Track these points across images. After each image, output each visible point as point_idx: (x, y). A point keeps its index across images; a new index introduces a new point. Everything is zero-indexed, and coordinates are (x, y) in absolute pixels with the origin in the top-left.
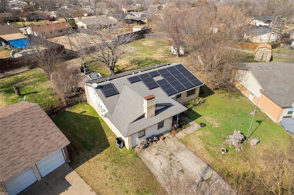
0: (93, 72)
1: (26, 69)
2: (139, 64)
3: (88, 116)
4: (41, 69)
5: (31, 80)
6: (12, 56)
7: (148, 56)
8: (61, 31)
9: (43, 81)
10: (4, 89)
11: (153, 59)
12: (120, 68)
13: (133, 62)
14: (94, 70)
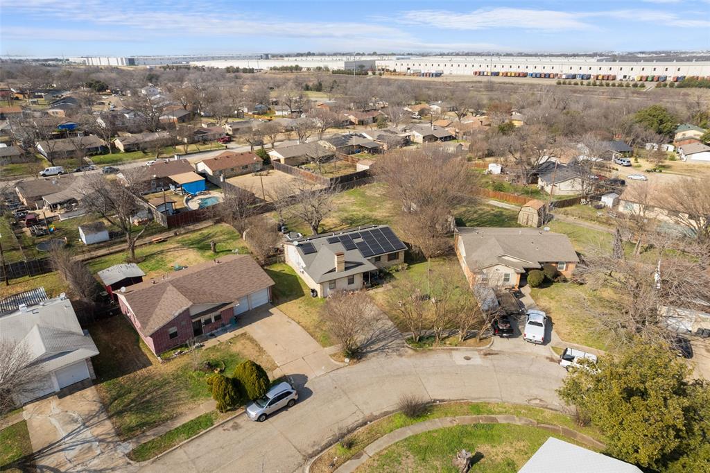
0: (292, 231)
1: (210, 223)
2: (351, 224)
3: (286, 274)
4: (228, 225)
5: (221, 238)
6: (186, 205)
7: (367, 213)
8: (247, 167)
9: (234, 238)
10: (195, 246)
11: (373, 217)
12: (326, 228)
13: (345, 221)
14: (294, 229)
